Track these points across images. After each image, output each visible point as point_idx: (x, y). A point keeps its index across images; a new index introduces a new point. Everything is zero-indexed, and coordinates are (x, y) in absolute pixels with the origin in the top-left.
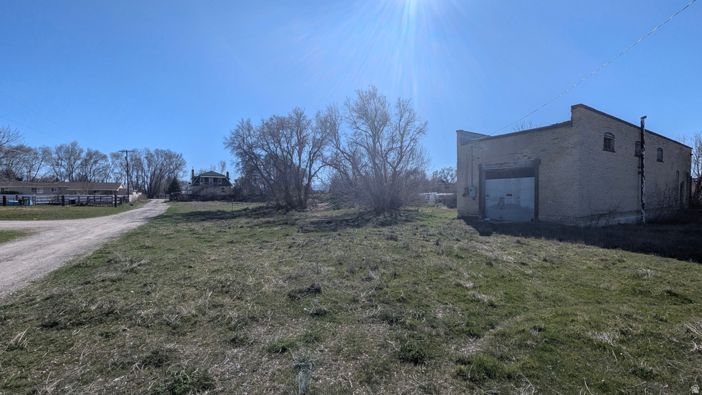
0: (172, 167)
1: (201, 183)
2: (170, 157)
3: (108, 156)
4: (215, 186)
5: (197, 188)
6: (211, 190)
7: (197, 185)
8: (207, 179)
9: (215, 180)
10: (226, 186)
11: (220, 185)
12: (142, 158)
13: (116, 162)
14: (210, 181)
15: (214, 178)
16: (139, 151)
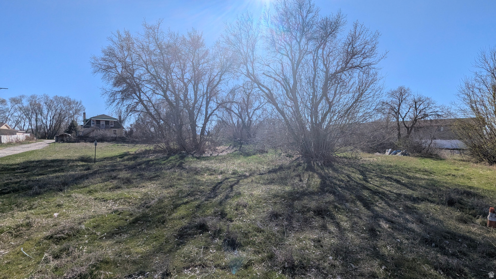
0: (71, 112)
1: (92, 125)
2: (70, 104)
3: (7, 100)
4: (106, 128)
5: (87, 130)
6: (101, 132)
7: (88, 127)
8: (98, 122)
9: (107, 122)
10: (118, 128)
11: (112, 128)
12: (42, 103)
13: (16, 106)
14: (101, 123)
15: (106, 121)
16: (38, 97)
